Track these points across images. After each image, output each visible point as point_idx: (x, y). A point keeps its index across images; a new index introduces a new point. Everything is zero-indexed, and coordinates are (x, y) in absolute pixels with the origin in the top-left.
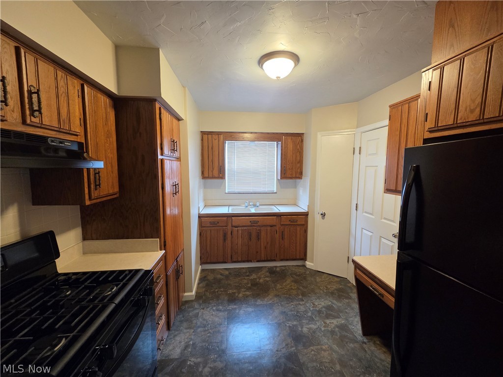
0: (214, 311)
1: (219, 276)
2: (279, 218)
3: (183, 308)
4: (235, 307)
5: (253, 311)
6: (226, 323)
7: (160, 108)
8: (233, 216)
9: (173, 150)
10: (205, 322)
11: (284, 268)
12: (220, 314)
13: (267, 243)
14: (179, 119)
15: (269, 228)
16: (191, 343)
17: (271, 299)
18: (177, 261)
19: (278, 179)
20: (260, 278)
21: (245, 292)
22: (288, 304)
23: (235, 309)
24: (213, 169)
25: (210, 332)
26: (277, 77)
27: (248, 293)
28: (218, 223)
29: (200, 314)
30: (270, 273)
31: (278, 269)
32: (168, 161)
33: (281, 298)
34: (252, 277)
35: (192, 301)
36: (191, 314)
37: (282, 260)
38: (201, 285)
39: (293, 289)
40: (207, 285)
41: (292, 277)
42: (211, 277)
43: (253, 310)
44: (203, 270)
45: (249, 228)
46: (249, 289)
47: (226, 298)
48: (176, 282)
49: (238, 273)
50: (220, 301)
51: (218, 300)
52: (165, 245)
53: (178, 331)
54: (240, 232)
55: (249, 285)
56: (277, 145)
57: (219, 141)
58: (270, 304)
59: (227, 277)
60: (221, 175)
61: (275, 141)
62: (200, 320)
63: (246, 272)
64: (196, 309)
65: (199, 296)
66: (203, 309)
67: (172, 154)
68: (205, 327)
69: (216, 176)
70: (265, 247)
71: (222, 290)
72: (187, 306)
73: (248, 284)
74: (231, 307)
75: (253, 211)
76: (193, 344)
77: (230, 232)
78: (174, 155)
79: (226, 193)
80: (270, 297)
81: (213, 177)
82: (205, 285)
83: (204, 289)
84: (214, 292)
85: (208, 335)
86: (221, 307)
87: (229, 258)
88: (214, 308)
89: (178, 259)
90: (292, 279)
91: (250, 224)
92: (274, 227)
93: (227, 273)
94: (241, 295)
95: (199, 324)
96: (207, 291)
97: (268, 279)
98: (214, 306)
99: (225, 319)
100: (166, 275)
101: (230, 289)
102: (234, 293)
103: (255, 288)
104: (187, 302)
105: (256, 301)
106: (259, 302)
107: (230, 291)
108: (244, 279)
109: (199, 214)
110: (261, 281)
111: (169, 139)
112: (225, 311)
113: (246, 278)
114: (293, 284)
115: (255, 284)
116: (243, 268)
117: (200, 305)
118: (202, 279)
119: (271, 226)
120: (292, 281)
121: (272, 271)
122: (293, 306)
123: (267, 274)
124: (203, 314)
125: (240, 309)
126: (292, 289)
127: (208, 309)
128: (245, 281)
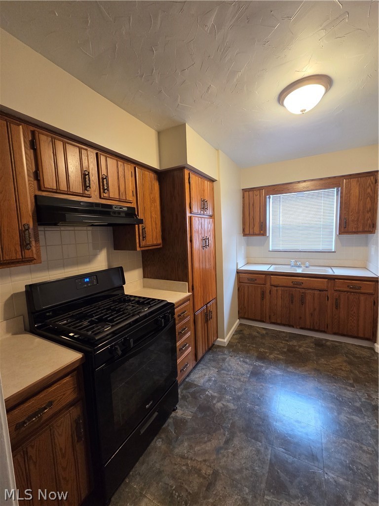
0: (240, 361)
1: (255, 333)
2: (332, 281)
3: (215, 350)
4: (262, 364)
5: (280, 375)
6: (249, 376)
7: (189, 174)
8: (272, 275)
9: (204, 208)
10: (229, 367)
11: (337, 344)
12: (246, 366)
13: (315, 310)
14: (212, 181)
15: (317, 292)
16: (213, 379)
17: (307, 371)
18: (207, 306)
19: (336, 235)
20: (300, 346)
21: (277, 354)
22: (328, 382)
23: (262, 366)
24: (254, 225)
25: (231, 377)
26: (302, 111)
27: (281, 357)
28: (256, 280)
29: (227, 359)
30: (315, 344)
31: (328, 343)
32: (197, 219)
33: (321, 373)
34: (291, 343)
35: (223, 347)
36: (219, 357)
37: (335, 334)
38: (235, 336)
39: (343, 370)
40: (241, 338)
41: (346, 357)
42: (246, 332)
43: (282, 374)
44: (241, 325)
45: (291, 289)
46: (283, 353)
47: (256, 354)
48: (206, 325)
49: (276, 335)
50: (248, 355)
51: (247, 354)
52: (193, 289)
53: (205, 365)
54: (280, 292)
55: (285, 350)
56: (337, 192)
57: (260, 197)
58: (304, 375)
59: (263, 336)
60: (262, 232)
61: (333, 187)
62: (226, 364)
63: (286, 337)
64: (225, 354)
65: (230, 345)
66: (231, 356)
67: (202, 212)
68: (228, 371)
69: (257, 233)
70: (312, 314)
71: (254, 346)
72: (218, 349)
73: (283, 348)
74: (258, 363)
75: (299, 271)
76: (215, 381)
77: (269, 291)
78: (205, 213)
79: (269, 251)
80: (307, 368)
81: (254, 234)
82: (239, 338)
83: (237, 341)
84: (246, 346)
85: (229, 378)
86: (248, 360)
87: (268, 318)
88: (242, 359)
89: (208, 305)
90: (345, 358)
91: (291, 285)
92: (325, 292)
93: (264, 332)
94: (272, 356)
95: (224, 367)
96: (239, 343)
97: (310, 350)
98: (242, 357)
99: (249, 372)
100: (194, 314)
101: (263, 348)
102: (266, 353)
103: (291, 355)
104: (219, 346)
105: (288, 367)
106: (291, 369)
107: (262, 350)
108: (282, 342)
109: (237, 270)
110: (301, 349)
111: (199, 198)
112: (251, 365)
113: (284, 342)
114: (344, 364)
115: (291, 350)
116: (284, 332)
117: (230, 352)
118: (238, 332)
119: (320, 291)
120: (345, 361)
121: (319, 344)
122: (334, 387)
123: (312, 344)
124: (230, 360)
125: (267, 368)
126: (341, 369)
127: (236, 358)
128: (282, 345)
